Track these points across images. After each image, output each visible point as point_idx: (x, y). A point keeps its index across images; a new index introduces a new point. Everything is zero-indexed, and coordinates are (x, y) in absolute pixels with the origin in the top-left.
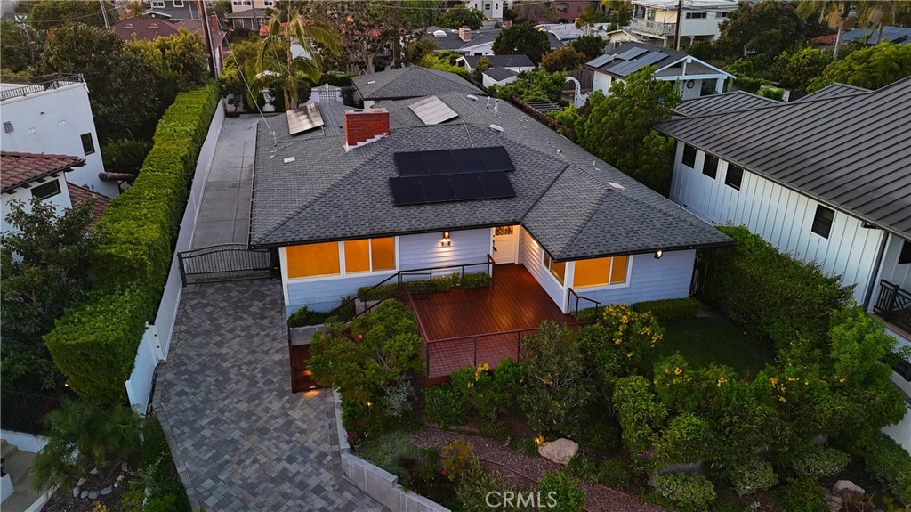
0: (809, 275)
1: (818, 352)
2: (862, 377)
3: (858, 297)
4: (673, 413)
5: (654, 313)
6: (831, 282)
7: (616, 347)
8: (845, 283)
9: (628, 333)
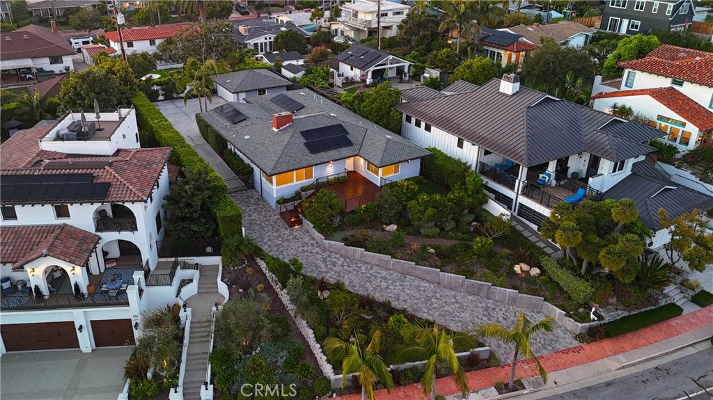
0: (458, 163)
1: (463, 186)
2: (476, 192)
3: (473, 168)
4: (426, 209)
5: (413, 181)
6: (465, 164)
7: (404, 194)
8: (468, 164)
9: (407, 188)
